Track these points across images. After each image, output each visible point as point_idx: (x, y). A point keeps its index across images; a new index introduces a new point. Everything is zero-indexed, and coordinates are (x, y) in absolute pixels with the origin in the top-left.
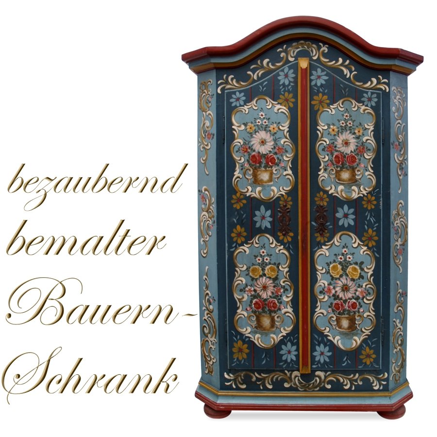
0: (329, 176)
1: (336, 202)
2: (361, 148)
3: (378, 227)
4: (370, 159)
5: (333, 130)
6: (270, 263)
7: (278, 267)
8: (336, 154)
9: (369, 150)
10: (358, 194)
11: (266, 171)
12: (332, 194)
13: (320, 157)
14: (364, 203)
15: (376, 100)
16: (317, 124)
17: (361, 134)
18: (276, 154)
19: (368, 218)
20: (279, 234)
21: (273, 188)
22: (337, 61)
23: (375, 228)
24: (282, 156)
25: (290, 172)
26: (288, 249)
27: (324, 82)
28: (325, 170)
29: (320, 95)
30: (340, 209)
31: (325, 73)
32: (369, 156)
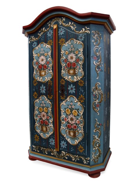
0: (65, 72)
1: (68, 83)
2: (78, 60)
3: (85, 94)
4: (81, 64)
5: (67, 53)
6: (45, 107)
7: (48, 108)
8: (68, 63)
9: (81, 60)
10: (77, 79)
11: (44, 71)
12: (66, 80)
13: (62, 64)
14: (79, 83)
15: (84, 38)
16: (61, 51)
17: (78, 53)
18: (47, 64)
19: (81, 90)
20: (48, 96)
21: (46, 78)
22: (69, 24)
23: (84, 95)
24: (49, 65)
25: (51, 71)
26: (51, 102)
27: (63, 33)
28: (64, 70)
29: (62, 39)
30: (69, 86)
31: (64, 29)
32: (81, 63)
